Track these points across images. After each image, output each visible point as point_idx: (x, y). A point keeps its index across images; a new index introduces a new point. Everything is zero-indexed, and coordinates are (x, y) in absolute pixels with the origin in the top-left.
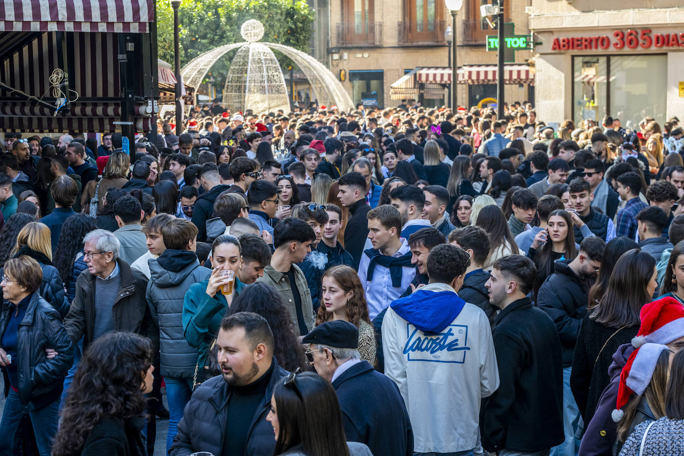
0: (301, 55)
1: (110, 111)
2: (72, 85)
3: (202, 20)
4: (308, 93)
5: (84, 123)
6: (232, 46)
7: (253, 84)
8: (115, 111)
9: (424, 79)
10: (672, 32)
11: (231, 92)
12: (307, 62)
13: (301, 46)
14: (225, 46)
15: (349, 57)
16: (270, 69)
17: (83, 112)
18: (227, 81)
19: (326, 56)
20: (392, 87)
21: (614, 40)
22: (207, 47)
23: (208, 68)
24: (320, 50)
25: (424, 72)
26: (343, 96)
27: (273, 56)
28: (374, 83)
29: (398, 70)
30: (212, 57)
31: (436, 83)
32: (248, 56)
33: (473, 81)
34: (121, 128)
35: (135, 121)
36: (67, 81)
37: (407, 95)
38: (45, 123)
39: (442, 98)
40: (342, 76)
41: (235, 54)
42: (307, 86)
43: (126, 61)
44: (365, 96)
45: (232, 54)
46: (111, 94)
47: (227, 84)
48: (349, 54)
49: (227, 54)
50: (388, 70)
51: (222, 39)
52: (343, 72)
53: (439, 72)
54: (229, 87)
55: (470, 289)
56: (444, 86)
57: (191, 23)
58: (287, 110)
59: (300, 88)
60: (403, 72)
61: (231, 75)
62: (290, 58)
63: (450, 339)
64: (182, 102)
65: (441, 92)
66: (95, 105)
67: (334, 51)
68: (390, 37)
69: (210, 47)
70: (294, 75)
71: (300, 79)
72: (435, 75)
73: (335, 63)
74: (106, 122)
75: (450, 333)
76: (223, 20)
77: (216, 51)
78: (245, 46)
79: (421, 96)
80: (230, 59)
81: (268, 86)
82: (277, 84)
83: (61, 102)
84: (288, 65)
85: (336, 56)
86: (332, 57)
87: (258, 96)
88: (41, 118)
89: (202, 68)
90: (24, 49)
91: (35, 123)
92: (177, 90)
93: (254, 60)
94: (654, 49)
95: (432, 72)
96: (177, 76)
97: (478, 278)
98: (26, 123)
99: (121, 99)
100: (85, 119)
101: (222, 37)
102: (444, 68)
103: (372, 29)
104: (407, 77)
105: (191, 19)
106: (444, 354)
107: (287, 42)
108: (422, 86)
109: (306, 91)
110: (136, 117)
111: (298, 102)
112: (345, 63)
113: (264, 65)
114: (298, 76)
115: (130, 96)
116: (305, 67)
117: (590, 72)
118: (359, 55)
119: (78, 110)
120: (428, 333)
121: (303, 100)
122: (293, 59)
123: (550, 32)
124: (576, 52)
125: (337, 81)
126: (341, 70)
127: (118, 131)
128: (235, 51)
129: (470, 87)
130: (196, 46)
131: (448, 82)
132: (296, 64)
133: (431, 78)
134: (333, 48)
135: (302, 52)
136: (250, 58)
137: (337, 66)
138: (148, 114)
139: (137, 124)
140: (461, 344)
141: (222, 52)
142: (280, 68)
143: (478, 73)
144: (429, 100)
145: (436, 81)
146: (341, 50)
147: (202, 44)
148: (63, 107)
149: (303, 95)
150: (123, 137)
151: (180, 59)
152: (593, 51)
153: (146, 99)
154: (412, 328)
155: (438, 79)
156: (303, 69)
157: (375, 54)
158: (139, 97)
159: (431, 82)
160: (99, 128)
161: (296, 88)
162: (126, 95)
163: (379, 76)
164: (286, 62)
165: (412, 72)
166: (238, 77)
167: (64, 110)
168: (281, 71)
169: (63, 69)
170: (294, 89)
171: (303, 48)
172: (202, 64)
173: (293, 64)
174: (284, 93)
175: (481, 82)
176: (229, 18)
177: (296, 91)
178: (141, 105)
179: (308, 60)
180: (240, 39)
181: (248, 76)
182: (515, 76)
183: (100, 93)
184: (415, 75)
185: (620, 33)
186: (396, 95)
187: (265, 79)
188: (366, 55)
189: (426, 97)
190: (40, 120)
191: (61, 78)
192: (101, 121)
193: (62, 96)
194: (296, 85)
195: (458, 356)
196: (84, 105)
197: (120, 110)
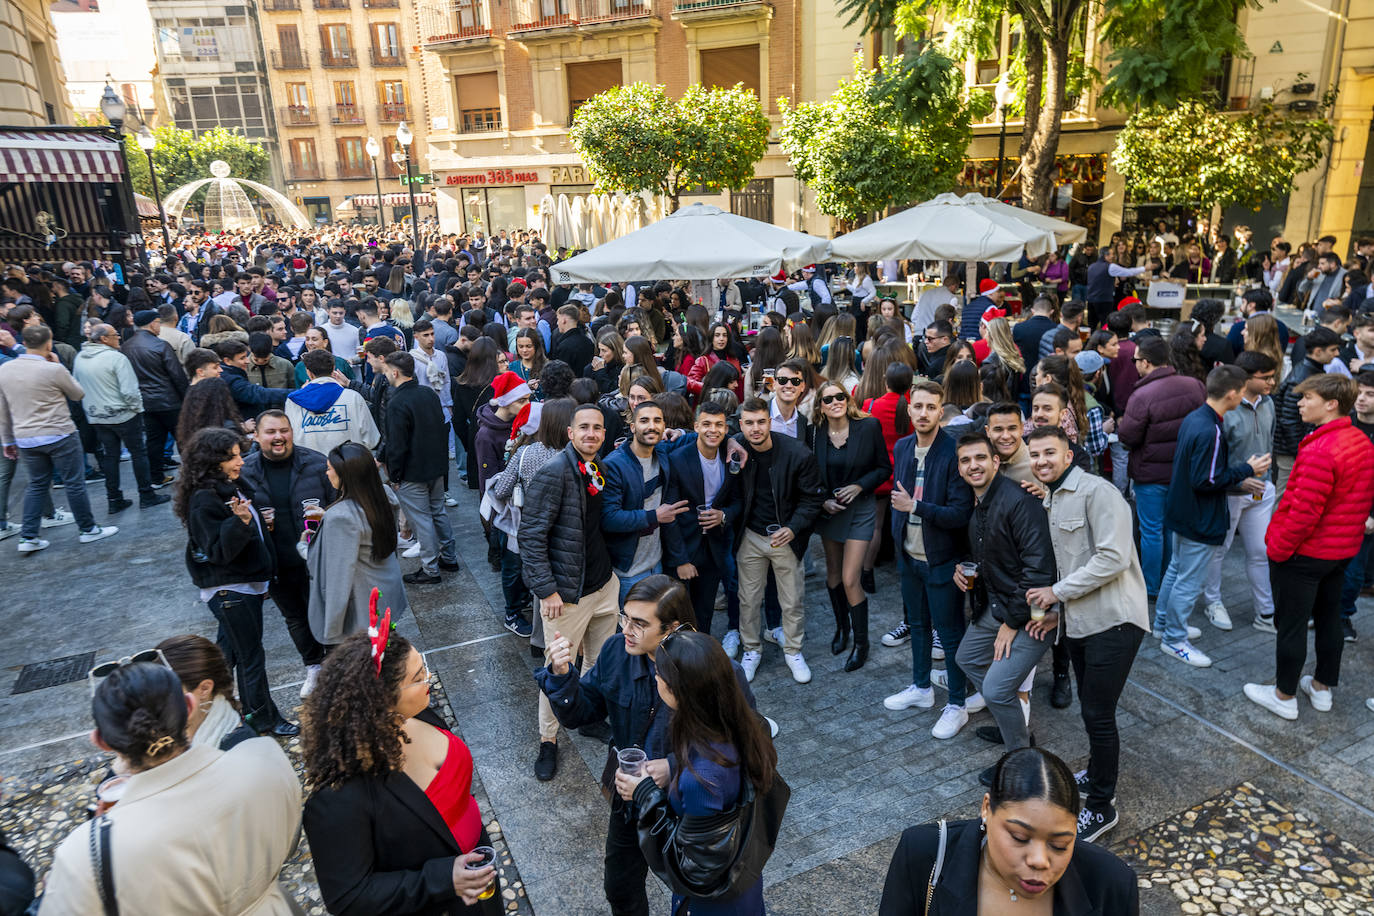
0: (262, 187)
1: (99, 243)
2: (60, 224)
3: (176, 160)
4: (273, 214)
6: (205, 181)
7: (227, 209)
8: (104, 243)
9: (360, 203)
10: (526, 172)
11: (210, 215)
15: (301, 188)
16: (239, 198)
17: (75, 245)
18: (205, 207)
19: (283, 188)
20: (337, 209)
21: (488, 177)
22: (184, 181)
23: (188, 197)
24: (277, 183)
25: (360, 198)
26: (301, 217)
27: (241, 189)
28: (323, 206)
29: (340, 197)
30: (189, 189)
32: (220, 188)
33: (394, 204)
34: (111, 256)
35: (123, 250)
36: (53, 221)
37: (348, 215)
38: (40, 254)
39: (375, 216)
40: (298, 202)
41: (209, 187)
42: (271, 210)
43: (106, 203)
44: (318, 216)
45: (206, 187)
46: (97, 229)
47: (206, 209)
48: (301, 185)
49: (202, 186)
50: (332, 197)
51: (195, 176)
52: (298, 200)
53: (370, 198)
54: (208, 211)
56: (374, 208)
57: (167, 163)
58: (258, 229)
59: (265, 211)
60: (344, 198)
61: (208, 202)
62: (253, 190)
63: (334, 415)
64: (167, 227)
65: (374, 212)
66: (84, 239)
67: (289, 184)
68: (332, 173)
69: (187, 182)
70: (258, 202)
72: (367, 200)
73: (291, 192)
74: (98, 252)
75: (333, 411)
76: (194, 160)
77: (192, 184)
78: (216, 181)
79: (359, 216)
80: (206, 191)
81: (240, 211)
82: (247, 209)
83: (51, 238)
84: (253, 195)
85: (291, 187)
86: (288, 188)
89: (183, 197)
91: (31, 253)
92: (161, 218)
93: (225, 192)
94: (515, 183)
95: (365, 198)
96: (160, 209)
98: (22, 253)
99: (107, 233)
100: (77, 249)
101: (195, 173)
102: (373, 195)
103: (316, 165)
104: (347, 202)
105: (166, 159)
106: (331, 426)
107: (250, 178)
108: (359, 208)
109: (271, 213)
110: (123, 247)
111: (266, 223)
112: (299, 192)
113: (233, 195)
114: (263, 202)
115: (115, 231)
116: (267, 196)
117: (475, 198)
118: (309, 186)
119: (69, 243)
120: (316, 413)
121: (270, 221)
122: (256, 190)
123: (444, 172)
124: (463, 186)
125: (295, 207)
126: (296, 198)
127: (109, 258)
128: (208, 184)
129: (394, 209)
130: (175, 181)
132: (259, 194)
133: (365, 203)
134: (288, 182)
135: (263, 185)
137: (293, 195)
138: (134, 245)
139: (125, 253)
140: (343, 417)
141: (198, 185)
142: (247, 197)
143: (397, 199)
145: (370, 205)
146: (295, 183)
147: (180, 179)
148: (54, 242)
149: (269, 217)
151: (160, 193)
152: (475, 185)
153: (129, 233)
154: (305, 411)
155: (372, 203)
156: (265, 197)
157: (321, 186)
158: (122, 232)
159: (366, 205)
160: (91, 256)
161: (262, 211)
162: (111, 230)
163: (327, 201)
164: (251, 193)
165: (351, 198)
166: (213, 204)
167: (55, 244)
168: (248, 199)
169: (48, 212)
171: (263, 182)
172: (182, 195)
173: (257, 194)
174: (254, 216)
175: (400, 205)
176: (199, 160)
177: (262, 213)
178: (125, 238)
179: (269, 191)
180: (210, 175)
181: (222, 203)
182: (425, 201)
183: (87, 229)
184: (354, 200)
185: (491, 172)
186: (341, 215)
187: (236, 205)
188: (314, 186)
191: (47, 219)
192: (92, 251)
193: (51, 234)
195: (342, 425)
196: (74, 239)
197: (107, 243)
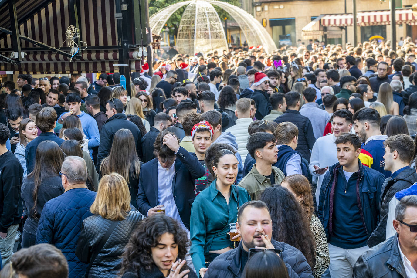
0: (235, 9)
1: (110, 56)
4: (239, 37)
5: (89, 66)
7: (199, 32)
8: (114, 56)
9: (326, 23)
11: (182, 38)
12: (239, 13)
13: (234, 2)
14: (177, 3)
15: (269, 8)
16: (212, 20)
17: (89, 58)
18: (179, 30)
19: (251, 9)
20: (303, 31)
22: (163, 5)
23: (166, 20)
24: (247, 4)
25: (327, 18)
26: (267, 38)
27: (214, 10)
28: (288, 27)
29: (306, 17)
30: (168, 12)
31: (336, 26)
32: (195, 10)
33: (365, 23)
34: (118, 69)
35: (130, 63)
36: (78, 34)
37: (314, 36)
38: (60, 67)
39: (340, 37)
40: (264, 23)
41: (184, 9)
42: (238, 32)
43: (122, 18)
44: (282, 37)
45: (182, 9)
46: (110, 43)
47: (179, 32)
48: (269, 6)
49: (179, 10)
50: (298, 17)
52: (264, 21)
53: (338, 17)
54: (181, 34)
55: (403, 182)
56: (342, 28)
59: (232, 33)
60: (310, 18)
61: (182, 26)
62: (225, 11)
64: (151, 47)
65: (339, 33)
66: (98, 52)
67: (257, 5)
69: (166, 5)
70: (228, 24)
71: (232, 27)
72: (335, 20)
73: (258, 14)
74: (107, 65)
77: (170, 8)
78: (192, 3)
79: (325, 36)
80: (181, 13)
81: (212, 33)
82: (218, 31)
83: (75, 50)
84: (224, 16)
85: (259, 9)
86: (256, 9)
87: (203, 41)
88: (57, 63)
89: (161, 21)
90: (41, 11)
91: (52, 67)
93: (199, 14)
95: (332, 18)
97: (407, 173)
98: (45, 67)
99: (118, 47)
100: (91, 62)
102: (342, 14)
104: (313, 23)
108: (325, 29)
109: (237, 35)
110: (130, 60)
111: (232, 44)
112: (266, 13)
113: (207, 17)
114: (231, 24)
115: (125, 44)
116: (238, 17)
118: (276, 7)
119: (85, 56)
121: (235, 43)
122: (228, 12)
126: (263, 19)
127: (116, 71)
128: (184, 8)
130: (155, 5)
131: (346, 25)
132: (230, 16)
133: (332, 23)
134: (256, 3)
135: (235, 7)
136: (197, 12)
137: (260, 16)
138: (139, 57)
139: (131, 65)
141: (176, 8)
142: (219, 19)
143: (369, 17)
144: (330, 39)
145: (336, 25)
146: (263, 4)
147: (160, 3)
148: (77, 54)
149: (235, 39)
150: (121, 76)
153: (138, 46)
155: (338, 23)
156: (236, 19)
157: (289, 6)
158: (132, 45)
159: (332, 25)
160: (101, 70)
161: (230, 33)
162: (123, 44)
163: (290, 22)
164: (222, 14)
165: (318, 19)
166: (187, 27)
167: (77, 56)
168: (220, 21)
169: (75, 26)
170: (228, 35)
171: (235, 3)
172: (161, 18)
173: (228, 16)
174: (223, 38)
175: (371, 24)
177: (229, 36)
178: (134, 51)
179: (240, 12)
183: (101, 43)
184: (320, 21)
186: (306, 36)
187: (209, 27)
188: (282, 7)
189: (329, 37)
190: (56, 65)
191: (74, 33)
192: (103, 64)
193: (75, 46)
194: (229, 31)
196: (90, 52)
197: (118, 55)
